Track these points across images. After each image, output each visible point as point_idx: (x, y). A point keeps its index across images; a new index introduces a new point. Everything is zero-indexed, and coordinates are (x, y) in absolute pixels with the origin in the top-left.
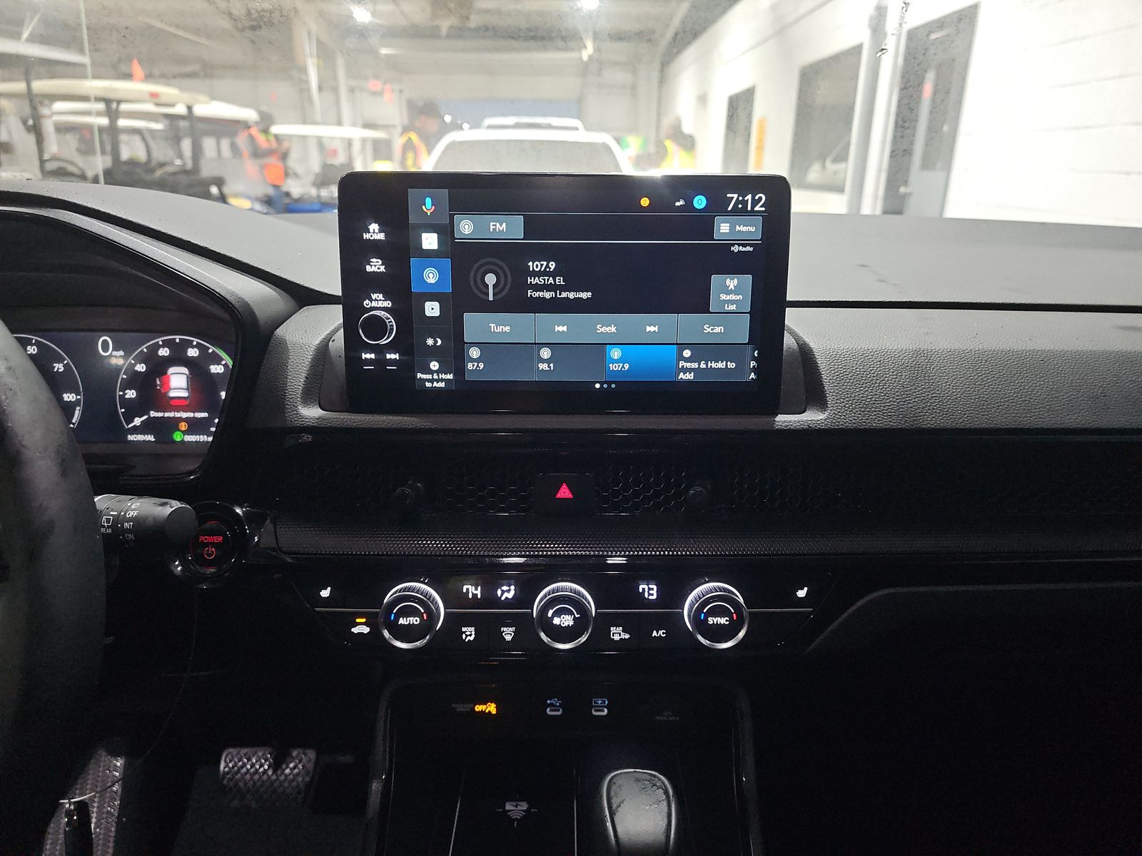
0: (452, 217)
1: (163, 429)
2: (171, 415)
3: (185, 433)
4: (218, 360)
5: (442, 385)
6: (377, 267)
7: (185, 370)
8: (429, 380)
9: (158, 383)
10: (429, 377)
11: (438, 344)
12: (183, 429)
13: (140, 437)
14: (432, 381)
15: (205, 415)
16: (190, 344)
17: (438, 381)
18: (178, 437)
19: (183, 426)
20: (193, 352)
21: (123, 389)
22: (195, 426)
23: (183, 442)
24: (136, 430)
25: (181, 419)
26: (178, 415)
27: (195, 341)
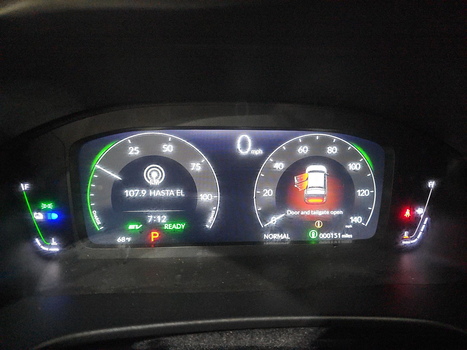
1: (298, 227)
2: (307, 213)
3: (320, 231)
4: (355, 157)
7: (323, 168)
9: (296, 181)
12: (319, 226)
13: (276, 236)
15: (340, 212)
16: (329, 142)
18: (313, 235)
19: (319, 224)
20: (332, 150)
21: (260, 188)
23: (318, 240)
24: (272, 229)
25: (317, 218)
26: (314, 213)
27: (335, 138)
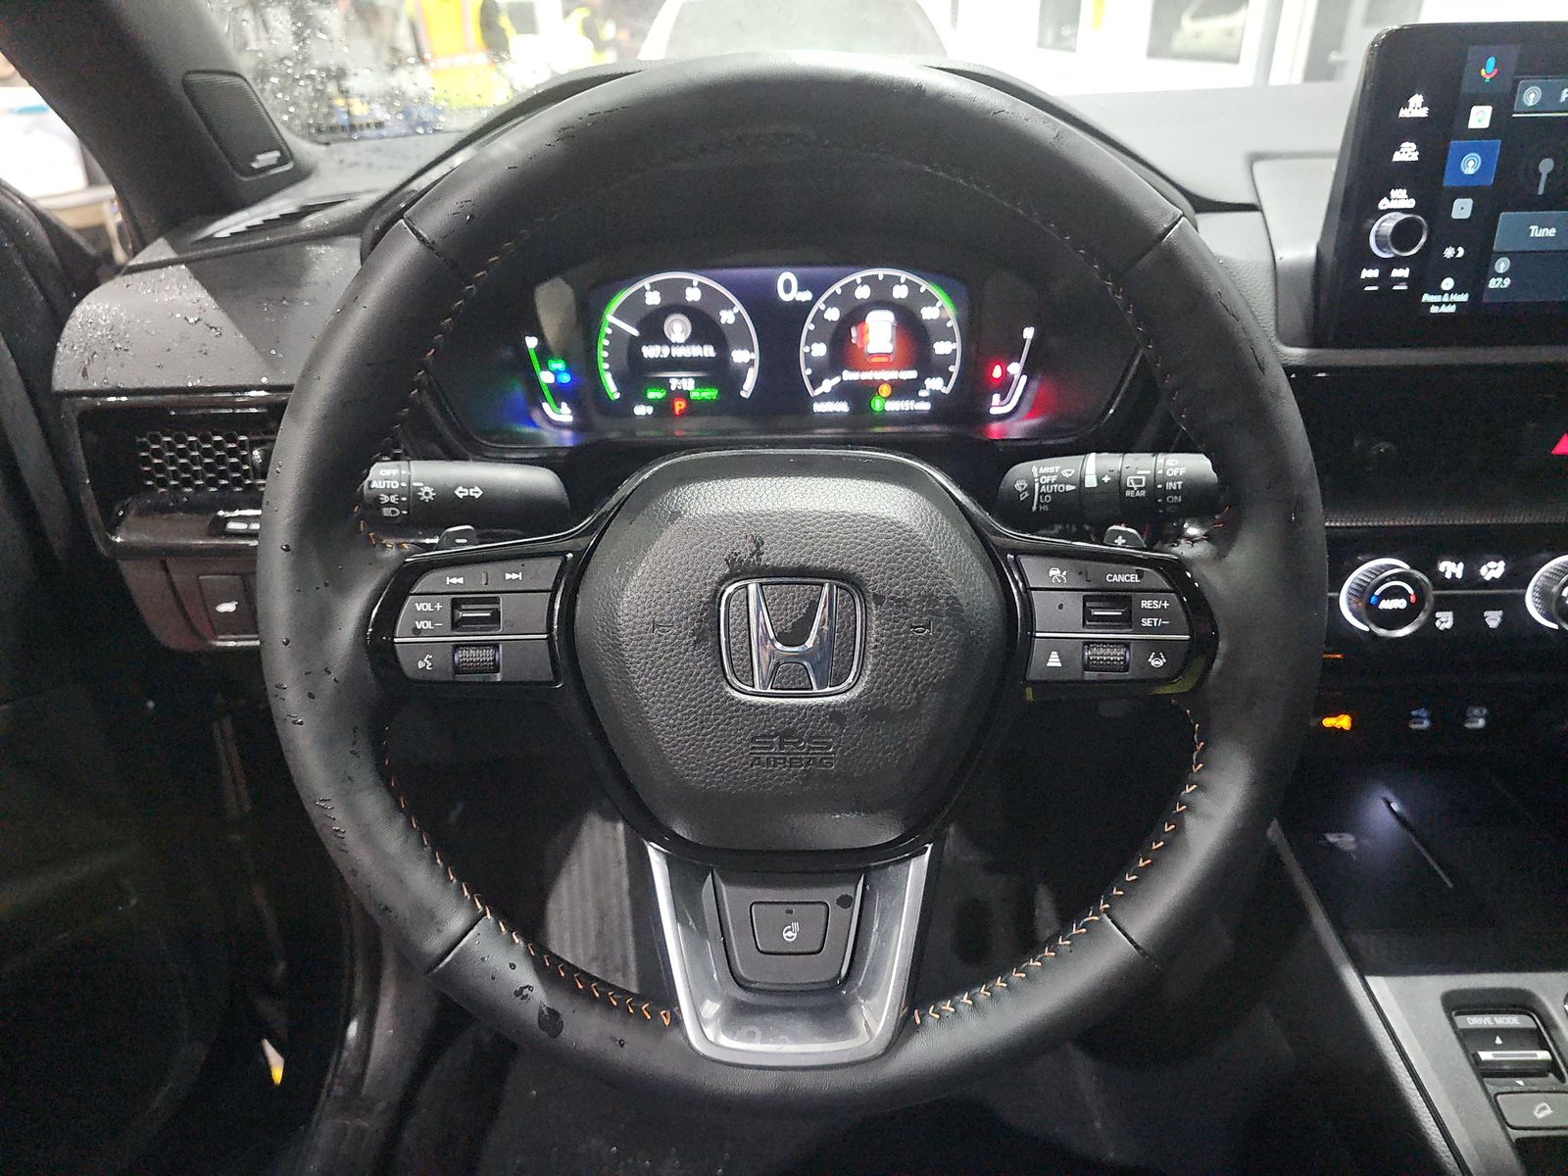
0: (1516, 82)
1: (859, 395)
2: (869, 376)
3: (889, 398)
4: (931, 302)
5: (1452, 309)
6: (1408, 154)
7: (889, 315)
8: (1436, 304)
9: (854, 334)
10: (1437, 298)
11: (1459, 256)
12: (885, 394)
13: (830, 407)
14: (1439, 304)
15: (912, 374)
16: (897, 281)
17: (1447, 304)
18: (877, 404)
19: (885, 390)
20: (900, 292)
21: (809, 343)
22: (901, 390)
23: (885, 411)
24: (824, 397)
25: (883, 382)
26: (878, 376)
27: (904, 276)
